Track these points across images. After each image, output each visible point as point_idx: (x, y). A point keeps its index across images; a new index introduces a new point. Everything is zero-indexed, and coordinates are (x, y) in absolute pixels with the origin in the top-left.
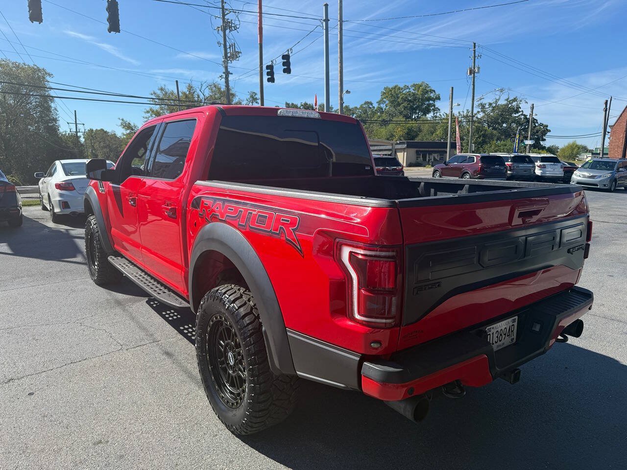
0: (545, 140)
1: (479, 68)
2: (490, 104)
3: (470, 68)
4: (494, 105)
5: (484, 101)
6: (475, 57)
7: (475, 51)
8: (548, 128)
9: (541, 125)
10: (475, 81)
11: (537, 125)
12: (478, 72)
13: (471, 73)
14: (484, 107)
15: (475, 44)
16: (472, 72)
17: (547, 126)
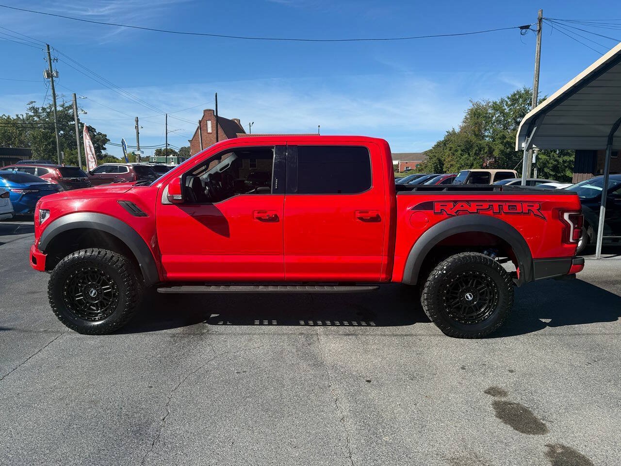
0: (105, 149)
1: (57, 72)
2: (44, 109)
3: (47, 71)
4: (49, 110)
5: (36, 105)
6: (50, 60)
7: (49, 53)
8: (107, 138)
9: (100, 134)
10: (55, 85)
11: (95, 134)
12: (57, 77)
13: (48, 77)
14: (37, 111)
15: (48, 46)
16: (50, 75)
17: (106, 136)
